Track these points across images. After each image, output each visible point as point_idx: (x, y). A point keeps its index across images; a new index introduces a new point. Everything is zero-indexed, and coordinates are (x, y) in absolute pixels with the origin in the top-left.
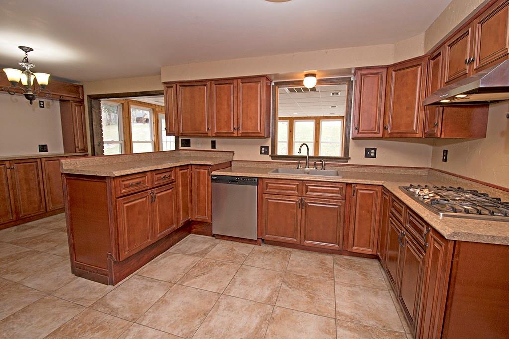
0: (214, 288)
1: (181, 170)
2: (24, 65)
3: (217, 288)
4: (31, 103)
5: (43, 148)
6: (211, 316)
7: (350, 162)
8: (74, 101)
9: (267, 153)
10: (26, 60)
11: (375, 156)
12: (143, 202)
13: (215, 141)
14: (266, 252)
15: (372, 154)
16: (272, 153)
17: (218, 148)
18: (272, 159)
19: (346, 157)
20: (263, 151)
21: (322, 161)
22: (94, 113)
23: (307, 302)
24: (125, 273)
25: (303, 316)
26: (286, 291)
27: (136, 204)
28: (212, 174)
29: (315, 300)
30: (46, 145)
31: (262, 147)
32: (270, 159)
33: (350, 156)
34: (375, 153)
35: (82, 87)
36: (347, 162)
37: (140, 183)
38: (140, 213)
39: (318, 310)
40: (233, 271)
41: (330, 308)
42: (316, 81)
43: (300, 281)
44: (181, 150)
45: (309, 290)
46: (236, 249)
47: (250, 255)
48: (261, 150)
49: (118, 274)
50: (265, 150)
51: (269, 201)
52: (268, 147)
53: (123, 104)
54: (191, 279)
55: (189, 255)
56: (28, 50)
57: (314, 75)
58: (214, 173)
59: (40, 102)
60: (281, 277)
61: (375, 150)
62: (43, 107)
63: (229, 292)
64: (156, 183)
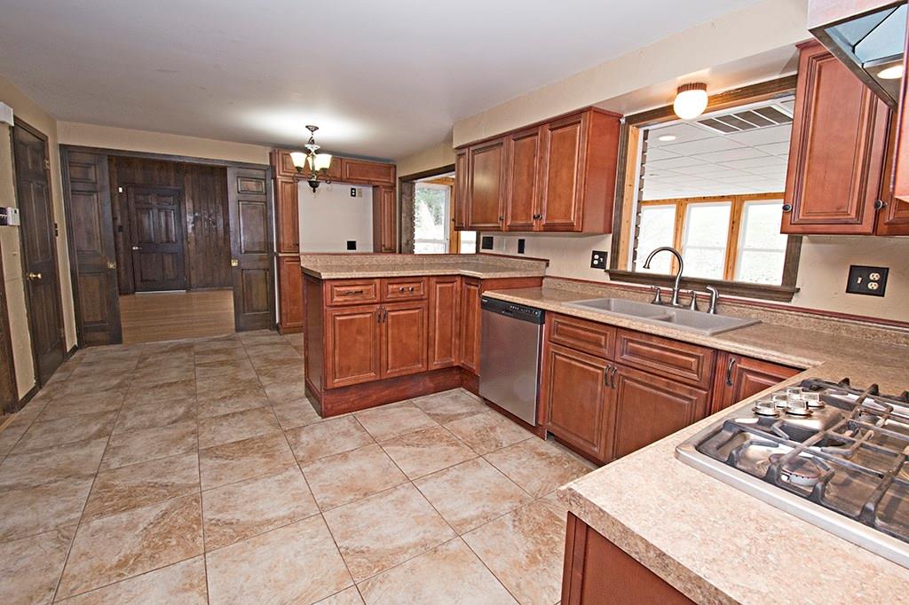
0: (408, 468)
1: (437, 283)
2: (309, 146)
3: (414, 469)
4: (314, 191)
5: (352, 245)
6: (368, 500)
7: (795, 302)
8: (384, 187)
9: (601, 265)
10: (312, 142)
11: (880, 292)
12: (365, 318)
13: (524, 240)
14: (540, 454)
15: (873, 286)
16: (611, 267)
17: (526, 254)
18: (611, 279)
19: (788, 288)
20: (596, 262)
21: (711, 292)
22: (403, 200)
23: (516, 564)
24: (340, 407)
25: (481, 577)
26: (503, 525)
27: (355, 319)
28: (483, 294)
29: (534, 569)
30: (355, 242)
31: (594, 253)
32: (607, 279)
33: (797, 286)
34: (882, 283)
35: (395, 167)
36: (789, 300)
37: (362, 292)
38: (359, 332)
39: (518, 586)
40: (459, 458)
41: (545, 596)
42: (706, 101)
43: (545, 525)
44: (482, 254)
45: (543, 548)
46: (499, 430)
47: (509, 448)
48: (593, 259)
49: (329, 406)
50: (599, 260)
51: (558, 357)
52: (606, 253)
53: (452, 187)
54: (398, 445)
55: (429, 414)
56: (313, 129)
57: (701, 86)
58: (487, 293)
59: (352, 189)
60: (521, 501)
61: (884, 272)
62: (355, 196)
63: (421, 484)
64: (389, 296)
